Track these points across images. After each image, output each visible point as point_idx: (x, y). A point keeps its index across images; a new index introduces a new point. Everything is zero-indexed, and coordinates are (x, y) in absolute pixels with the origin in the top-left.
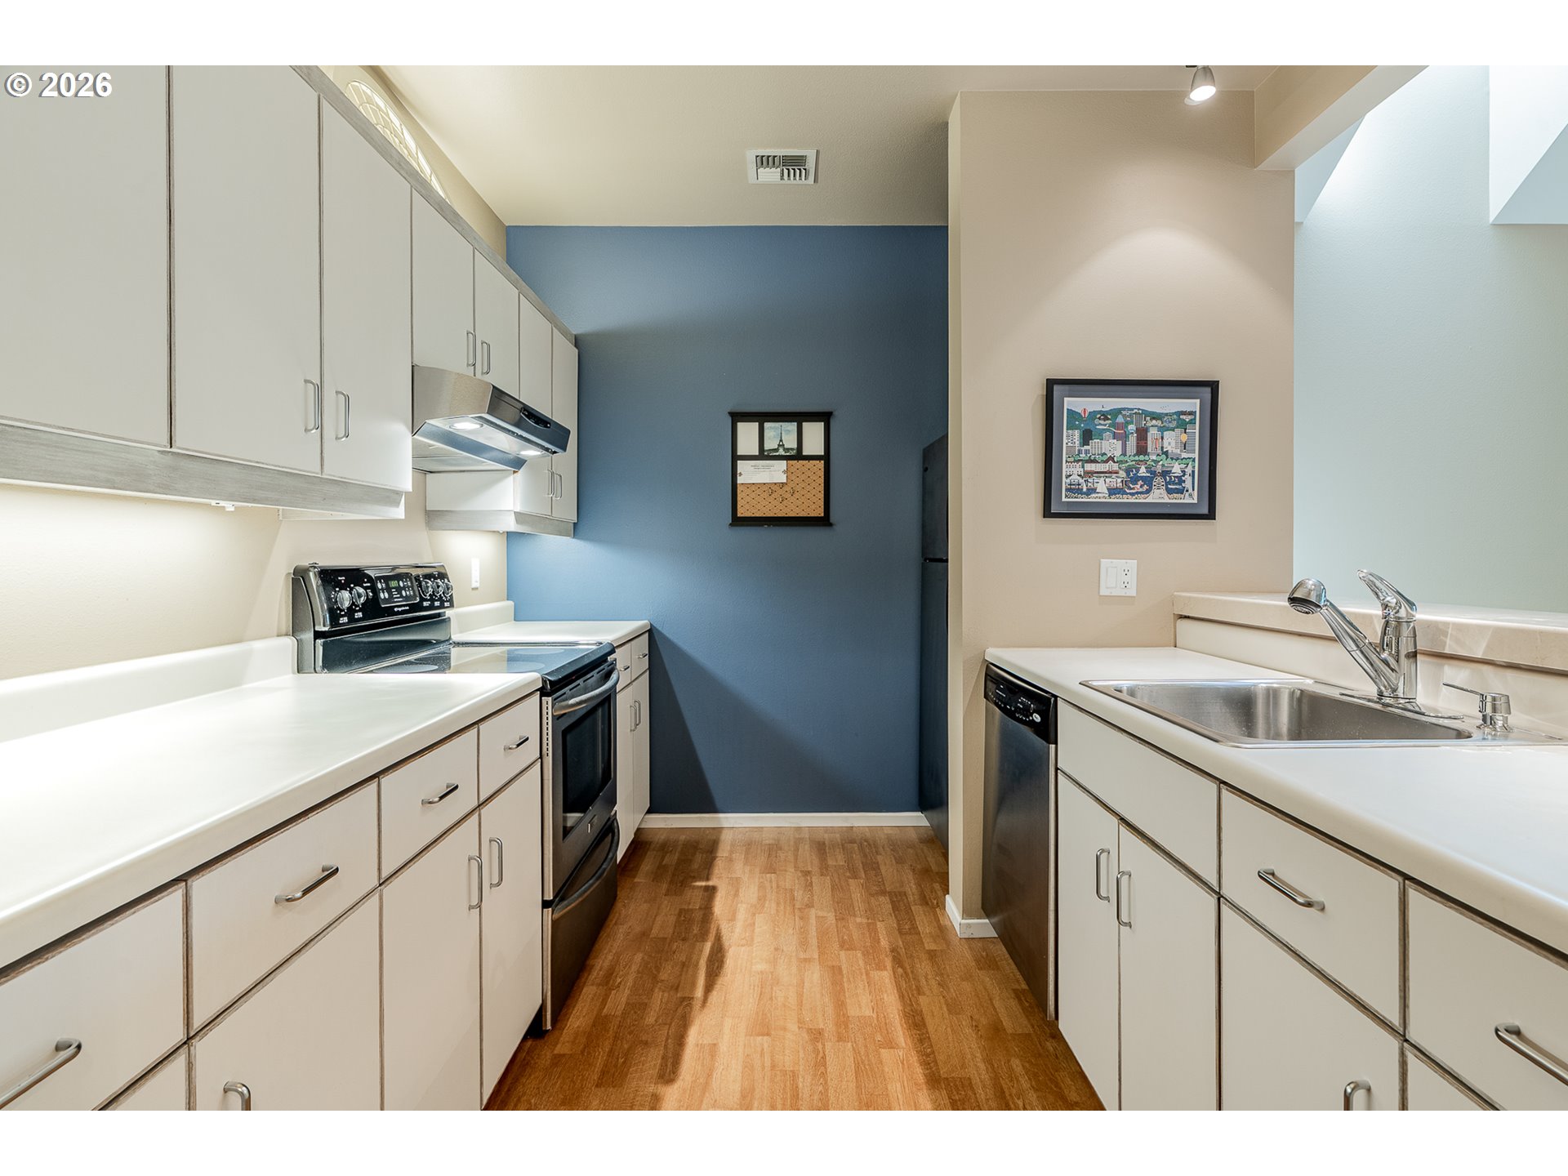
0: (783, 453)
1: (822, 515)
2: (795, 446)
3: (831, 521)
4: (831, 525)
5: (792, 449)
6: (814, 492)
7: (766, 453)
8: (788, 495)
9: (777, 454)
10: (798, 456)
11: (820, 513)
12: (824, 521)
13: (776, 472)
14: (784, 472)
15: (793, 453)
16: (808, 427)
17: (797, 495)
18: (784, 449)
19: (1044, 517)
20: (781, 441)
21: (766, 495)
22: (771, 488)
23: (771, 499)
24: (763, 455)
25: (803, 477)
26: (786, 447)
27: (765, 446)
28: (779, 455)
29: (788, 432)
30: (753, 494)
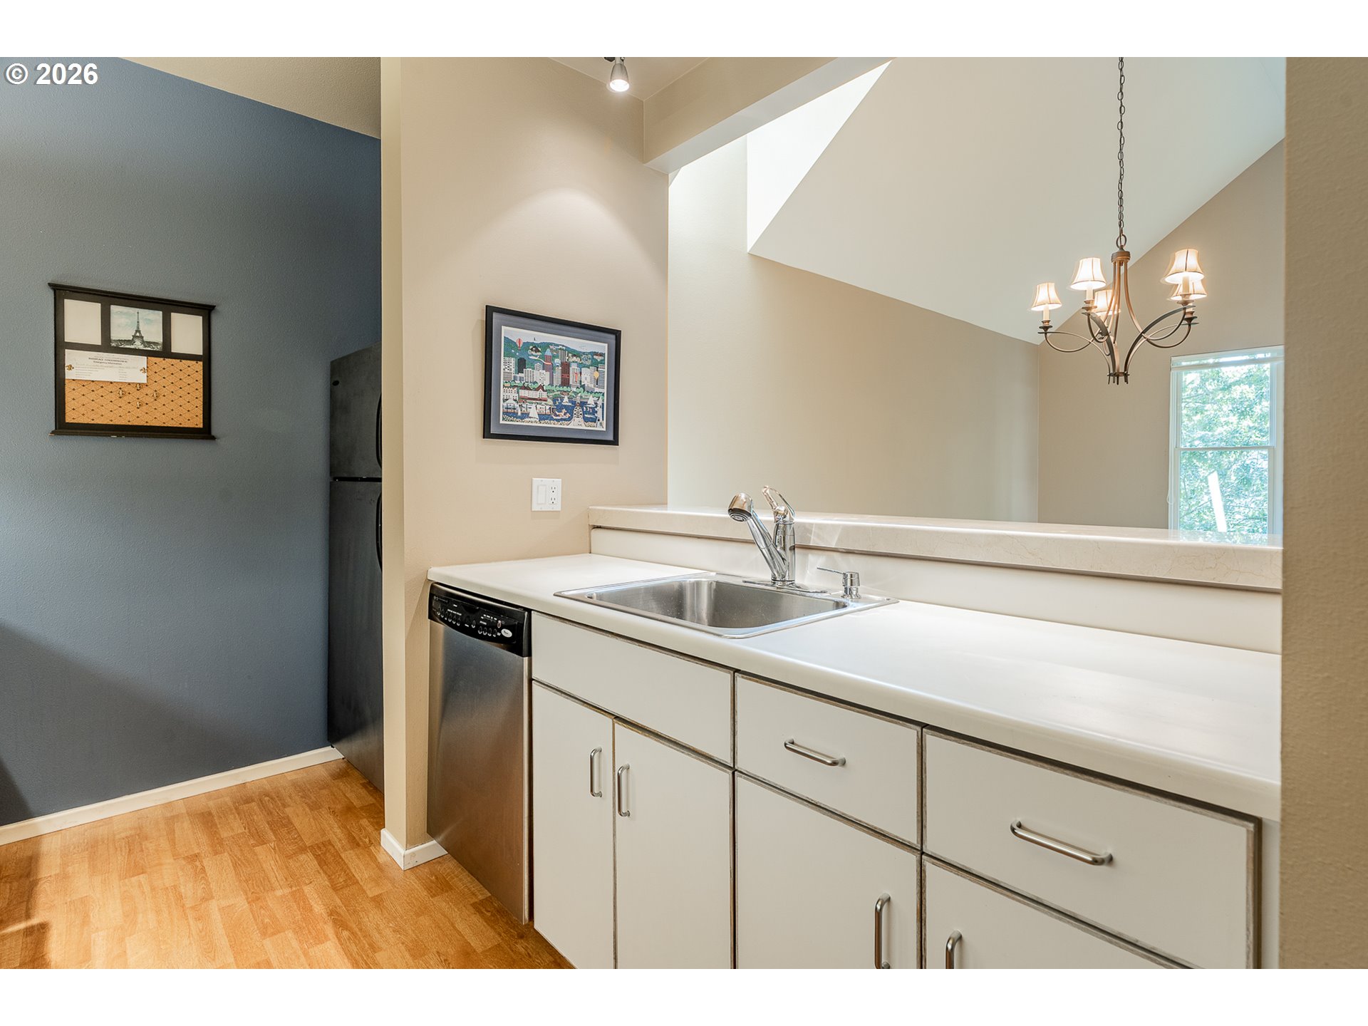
0: (141, 347)
1: (201, 426)
2: (160, 340)
3: (214, 433)
4: (213, 438)
5: (154, 343)
6: (188, 398)
7: (113, 344)
8: (149, 399)
9: (132, 347)
10: (165, 352)
11: (198, 423)
12: (204, 433)
13: (132, 370)
14: (143, 370)
15: (158, 348)
16: (177, 319)
17: (162, 400)
18: (143, 342)
19: (484, 438)
20: (138, 331)
21: (113, 397)
22: (122, 389)
23: (123, 402)
24: (107, 345)
25: (172, 379)
26: (145, 339)
27: (112, 335)
28: (135, 350)
29: (149, 321)
30: (93, 396)
